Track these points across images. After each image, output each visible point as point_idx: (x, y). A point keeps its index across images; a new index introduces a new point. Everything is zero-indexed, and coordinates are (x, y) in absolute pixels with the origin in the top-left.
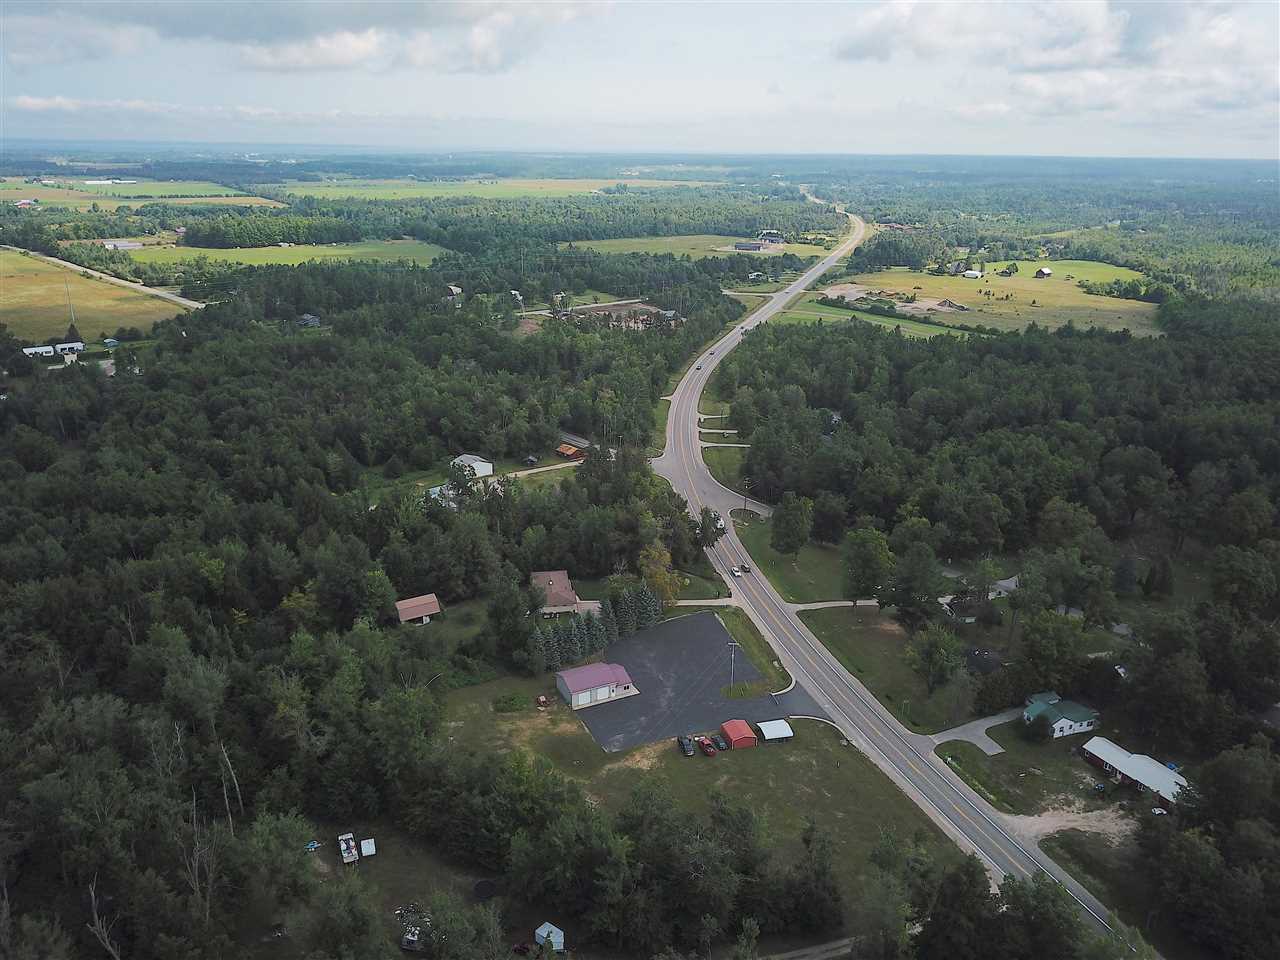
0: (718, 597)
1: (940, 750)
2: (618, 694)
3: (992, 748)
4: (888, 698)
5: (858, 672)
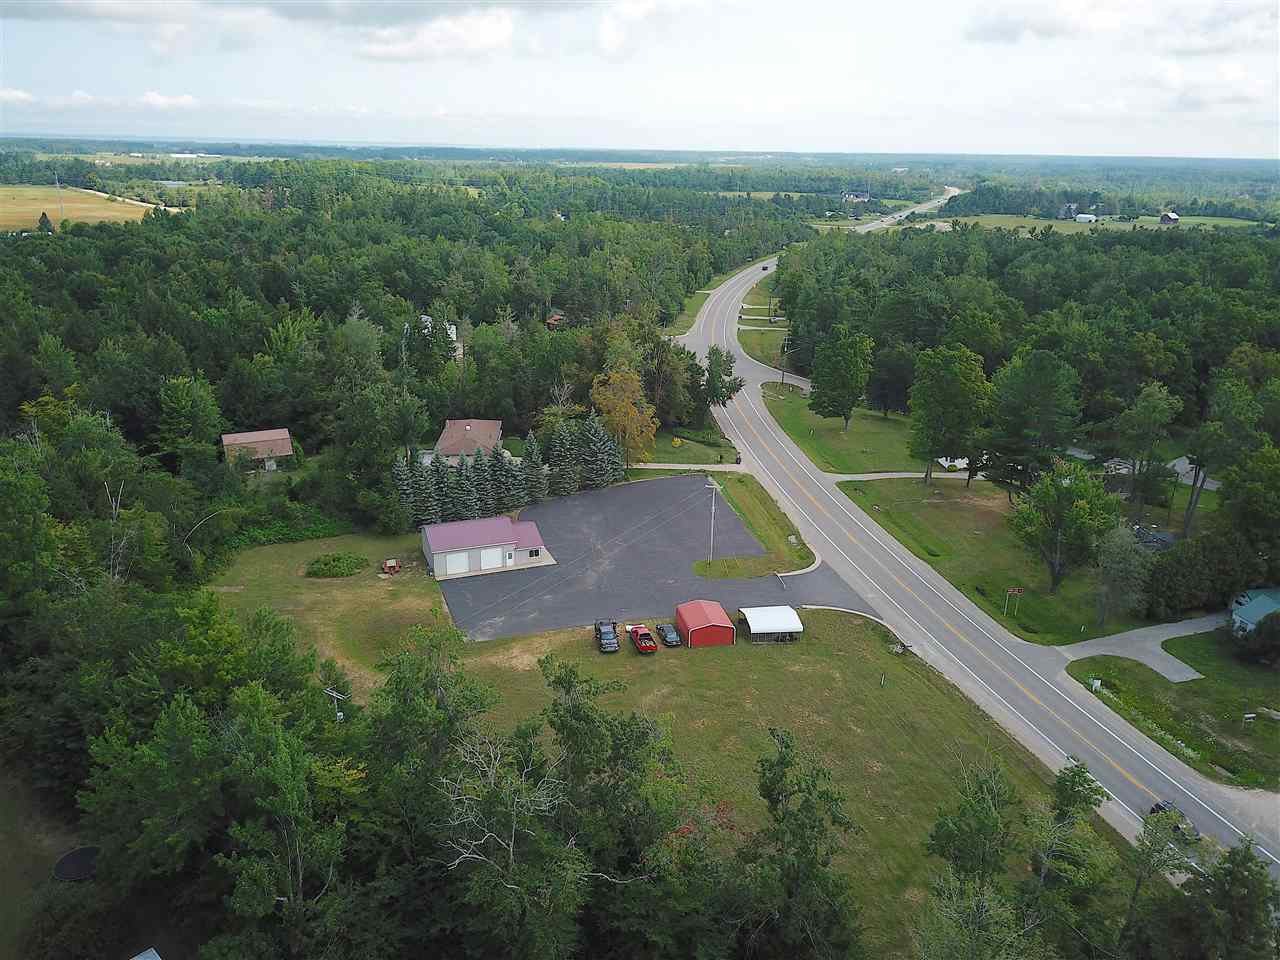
1: (1078, 670)
2: (518, 561)
3: (1179, 672)
4: (981, 591)
5: (930, 556)
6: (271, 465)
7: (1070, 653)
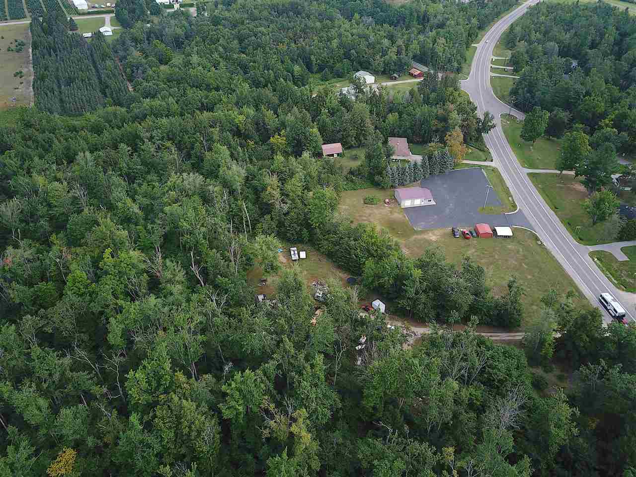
0: (485, 161)
1: (592, 255)
2: (425, 203)
3: (622, 257)
4: (570, 224)
5: (555, 208)
6: (335, 156)
7: (591, 249)
